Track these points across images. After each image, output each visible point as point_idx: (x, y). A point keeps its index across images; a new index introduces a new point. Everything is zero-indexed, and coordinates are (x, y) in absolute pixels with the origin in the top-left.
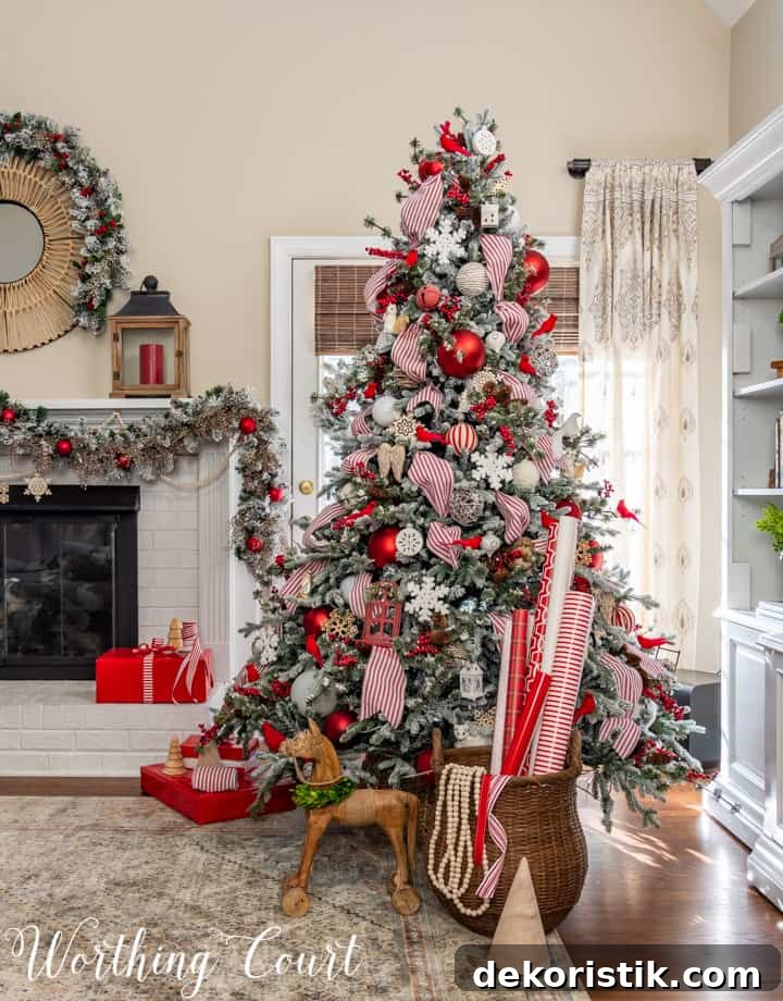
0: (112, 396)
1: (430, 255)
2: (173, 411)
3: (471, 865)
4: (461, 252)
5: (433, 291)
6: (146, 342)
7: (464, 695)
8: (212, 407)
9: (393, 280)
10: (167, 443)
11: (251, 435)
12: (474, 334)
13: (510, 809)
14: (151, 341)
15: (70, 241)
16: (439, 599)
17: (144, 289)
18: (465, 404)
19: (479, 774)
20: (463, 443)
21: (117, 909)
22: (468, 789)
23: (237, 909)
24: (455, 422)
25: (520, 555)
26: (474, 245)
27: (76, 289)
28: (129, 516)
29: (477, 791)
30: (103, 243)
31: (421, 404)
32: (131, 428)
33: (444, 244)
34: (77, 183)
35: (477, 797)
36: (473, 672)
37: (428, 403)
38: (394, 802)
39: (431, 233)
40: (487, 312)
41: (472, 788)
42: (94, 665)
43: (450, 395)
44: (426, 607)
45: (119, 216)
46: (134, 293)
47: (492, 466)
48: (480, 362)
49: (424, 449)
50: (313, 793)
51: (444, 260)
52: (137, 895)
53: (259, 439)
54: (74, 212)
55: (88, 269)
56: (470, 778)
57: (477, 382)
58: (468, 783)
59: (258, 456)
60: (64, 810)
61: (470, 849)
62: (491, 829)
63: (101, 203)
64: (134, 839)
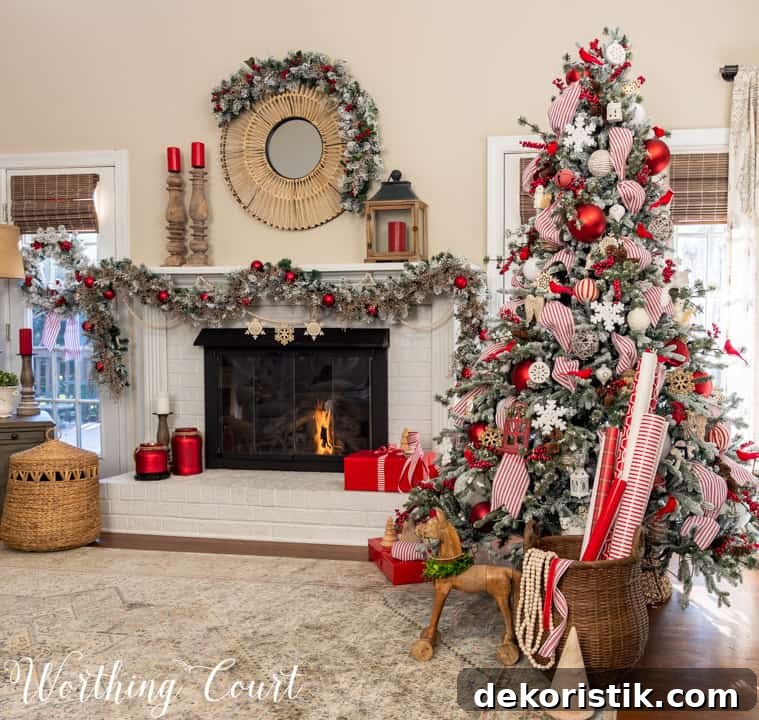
0: (366, 261)
1: (567, 145)
2: (406, 272)
3: (541, 630)
4: (591, 142)
5: (567, 172)
6: (392, 220)
7: (573, 494)
8: (434, 269)
9: (542, 166)
10: (400, 296)
11: (463, 290)
12: (597, 207)
13: (573, 587)
14: (397, 219)
15: (340, 146)
16: (559, 418)
17: (391, 180)
18: (590, 263)
19: (549, 558)
20: (585, 295)
21: (295, 645)
22: (540, 569)
23: (382, 651)
24: (582, 277)
25: (624, 384)
26: (602, 137)
27: (341, 182)
28: (381, 351)
29: (546, 571)
30: (361, 146)
31: (557, 263)
32: (378, 286)
33: (579, 136)
34: (343, 102)
35: (546, 576)
36: (580, 476)
37: (561, 262)
38: (501, 576)
39: (569, 128)
40: (611, 190)
41: (543, 568)
42: (343, 462)
43: (579, 254)
44: (548, 423)
45: (372, 126)
46: (384, 184)
47: (608, 313)
48: (601, 229)
49: (555, 299)
50: (436, 567)
51: (578, 149)
52: (317, 636)
53: (470, 292)
54: (342, 124)
55: (349, 167)
56: (542, 561)
57: (602, 246)
58: (541, 565)
59: (469, 306)
60: (304, 569)
61: (541, 617)
62: (555, 599)
63: (360, 116)
64: (340, 593)
